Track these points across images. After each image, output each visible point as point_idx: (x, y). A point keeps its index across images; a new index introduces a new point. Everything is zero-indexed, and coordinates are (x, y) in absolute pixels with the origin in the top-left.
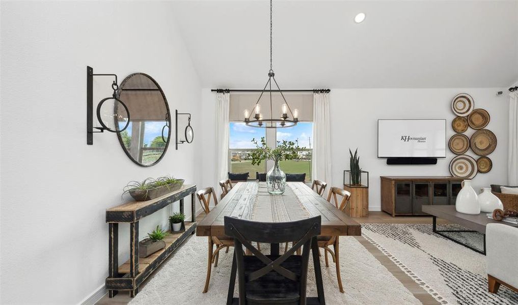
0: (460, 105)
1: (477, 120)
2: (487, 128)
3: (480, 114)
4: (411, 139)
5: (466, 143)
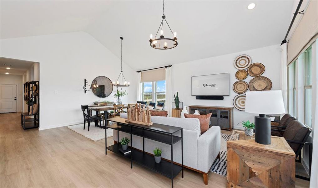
0: (243, 62)
1: (256, 70)
2: (263, 75)
3: (257, 66)
4: (208, 85)
5: (246, 86)
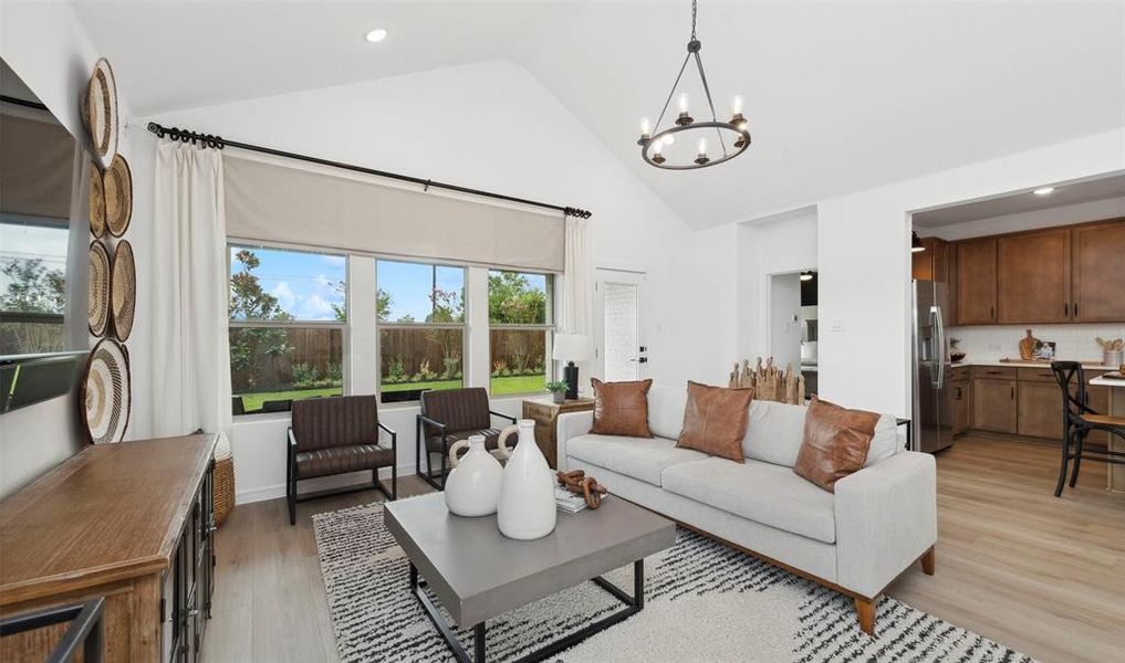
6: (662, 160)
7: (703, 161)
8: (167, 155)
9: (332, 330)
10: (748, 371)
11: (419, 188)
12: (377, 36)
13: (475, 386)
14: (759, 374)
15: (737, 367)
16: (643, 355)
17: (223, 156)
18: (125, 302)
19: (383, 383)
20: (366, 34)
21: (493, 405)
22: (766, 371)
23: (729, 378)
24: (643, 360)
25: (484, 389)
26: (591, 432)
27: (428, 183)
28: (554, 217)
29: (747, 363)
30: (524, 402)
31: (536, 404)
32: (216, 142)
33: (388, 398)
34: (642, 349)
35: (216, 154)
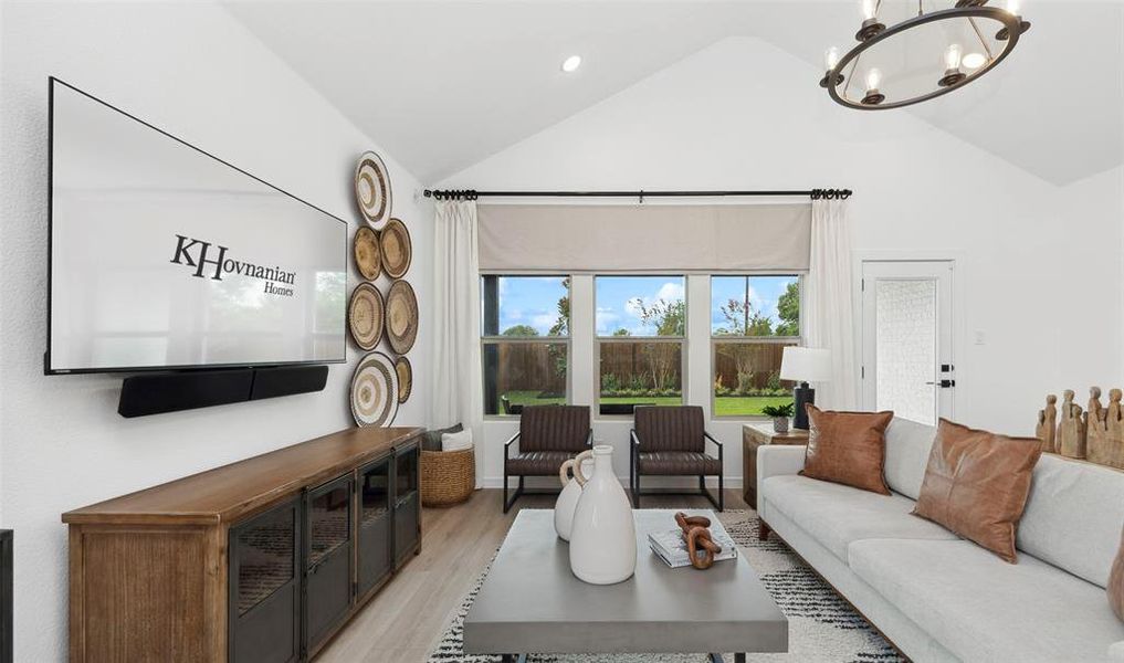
6: (879, 97)
7: (953, 81)
8: (442, 213)
9: (635, 344)
10: (1073, 410)
11: (635, 201)
12: (572, 64)
13: (694, 405)
14: (1093, 417)
15: (1053, 401)
16: (947, 376)
17: (477, 206)
18: (409, 325)
19: (602, 396)
20: (562, 67)
21: (711, 426)
22: (1107, 411)
23: (1037, 419)
24: (945, 384)
25: (701, 408)
26: (801, 473)
27: (641, 194)
28: (799, 205)
29: (1070, 395)
30: (744, 427)
31: (753, 430)
32: (471, 195)
33: (606, 410)
34: (945, 368)
35: (471, 204)
